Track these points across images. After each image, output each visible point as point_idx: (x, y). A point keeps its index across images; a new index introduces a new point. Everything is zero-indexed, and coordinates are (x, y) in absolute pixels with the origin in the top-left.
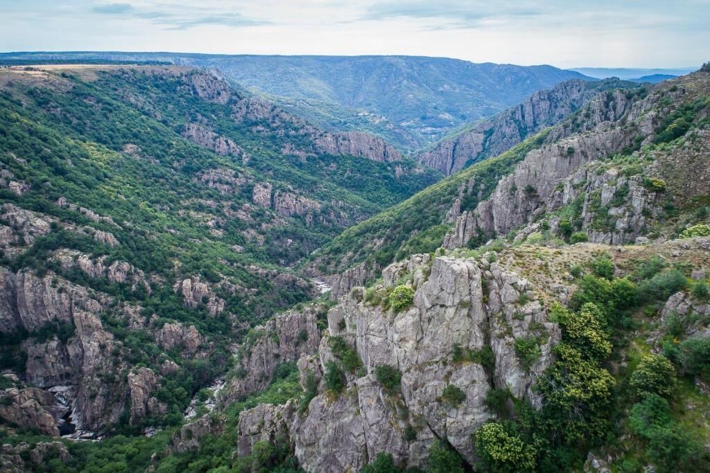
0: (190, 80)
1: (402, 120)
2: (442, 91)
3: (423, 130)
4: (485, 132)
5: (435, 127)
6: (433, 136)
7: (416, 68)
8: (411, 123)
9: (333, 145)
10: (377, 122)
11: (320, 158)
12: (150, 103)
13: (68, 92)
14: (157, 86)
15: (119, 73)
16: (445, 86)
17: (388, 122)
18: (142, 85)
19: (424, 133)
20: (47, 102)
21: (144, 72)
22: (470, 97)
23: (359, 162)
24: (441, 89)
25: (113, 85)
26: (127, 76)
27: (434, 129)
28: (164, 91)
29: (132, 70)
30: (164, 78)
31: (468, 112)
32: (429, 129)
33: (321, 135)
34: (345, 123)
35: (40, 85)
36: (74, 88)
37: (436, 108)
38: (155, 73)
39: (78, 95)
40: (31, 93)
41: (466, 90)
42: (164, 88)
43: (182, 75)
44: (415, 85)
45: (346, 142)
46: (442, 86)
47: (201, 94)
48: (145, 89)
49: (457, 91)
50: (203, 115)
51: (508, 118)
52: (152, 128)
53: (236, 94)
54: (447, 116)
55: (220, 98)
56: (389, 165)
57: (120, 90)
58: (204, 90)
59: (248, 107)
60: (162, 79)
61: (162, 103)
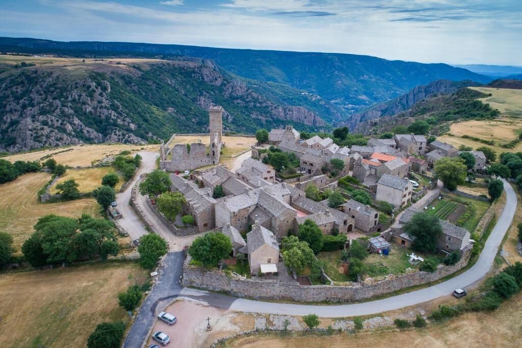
0: (200, 71)
1: (332, 99)
2: (362, 80)
3: (346, 106)
4: (382, 111)
5: (354, 105)
6: (352, 111)
7: (345, 62)
8: (338, 101)
9: (282, 114)
10: (314, 99)
11: (274, 121)
12: (177, 83)
13: (139, 77)
14: (181, 73)
15: (161, 66)
16: (365, 76)
17: (321, 100)
18: (173, 73)
19: (346, 109)
20: (130, 83)
21: (174, 65)
22: (382, 84)
23: (297, 125)
24: (362, 78)
25: (158, 73)
26: (165, 67)
27: (354, 106)
28: (185, 77)
29: (168, 64)
30: (185, 68)
31: (379, 95)
32: (350, 106)
33: (275, 107)
34: (292, 99)
35: (126, 73)
36: (142, 75)
37: (356, 91)
38: (180, 66)
39: (144, 79)
40: (123, 78)
41: (380, 80)
42: (185, 75)
43: (195, 67)
44: (343, 75)
45: (291, 113)
46: (363, 76)
47: (206, 80)
48: (174, 75)
49: (373, 80)
50: (207, 92)
51: (397, 103)
52: (181, 99)
53: (226, 80)
54: (364, 97)
55: (216, 82)
56: (316, 128)
57: (162, 75)
58: (208, 77)
59: (232, 88)
60: (184, 69)
61: (184, 84)
